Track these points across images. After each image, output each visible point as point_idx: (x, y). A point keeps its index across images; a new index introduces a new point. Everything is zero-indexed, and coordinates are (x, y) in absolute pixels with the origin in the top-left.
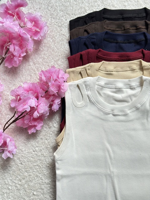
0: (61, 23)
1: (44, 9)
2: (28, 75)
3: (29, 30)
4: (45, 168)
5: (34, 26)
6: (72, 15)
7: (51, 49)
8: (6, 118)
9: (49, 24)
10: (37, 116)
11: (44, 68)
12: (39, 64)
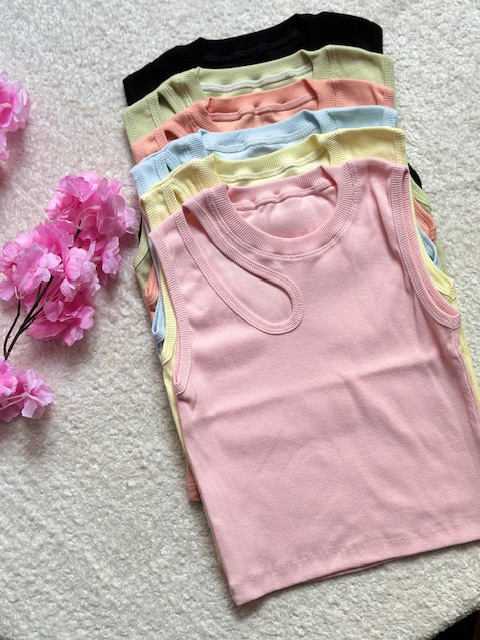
10: (72, 290)
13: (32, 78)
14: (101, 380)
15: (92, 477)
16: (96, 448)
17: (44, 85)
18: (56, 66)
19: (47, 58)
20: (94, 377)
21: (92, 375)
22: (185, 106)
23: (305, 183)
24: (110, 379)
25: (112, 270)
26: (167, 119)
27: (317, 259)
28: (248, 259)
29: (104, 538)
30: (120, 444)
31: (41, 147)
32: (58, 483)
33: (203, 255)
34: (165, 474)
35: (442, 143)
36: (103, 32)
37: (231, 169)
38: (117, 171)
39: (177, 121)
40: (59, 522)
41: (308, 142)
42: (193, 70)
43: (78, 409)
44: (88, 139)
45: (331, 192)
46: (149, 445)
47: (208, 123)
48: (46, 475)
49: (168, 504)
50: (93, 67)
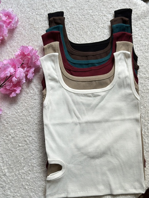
0: (28, 16)
2: (6, 56)
5: (8, 18)
6: (37, 10)
7: (23, 35)
12: (15, 47)
15: (8, 140)
16: (12, 131)
18: (30, 13)
20: (17, 109)
24: (22, 111)
25: (30, 77)
29: (7, 160)
31: (19, 36)
34: (31, 145)
35: (142, 63)
36: (46, 5)
49: (30, 154)
50: (41, 16)
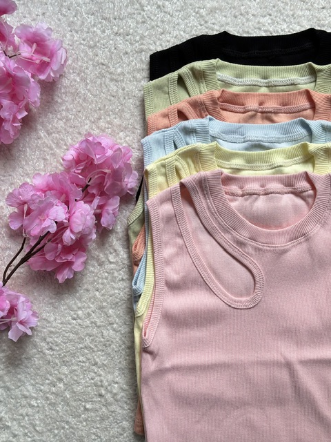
0: (93, 41)
1: (54, 13)
2: (38, 159)
3: (28, 63)
4: (103, 351)
5: (36, 52)
6: (115, 19)
7: (80, 97)
8: (4, 258)
9: (68, 44)
10: (72, 239)
11: (70, 141)
12: (59, 132)
13: (72, 35)
14: (80, 312)
15: (56, 394)
16: (65, 370)
17: (81, 44)
18: (95, 29)
19: (89, 21)
20: (75, 308)
21: (74, 306)
22: (200, 92)
23: (289, 182)
24: (88, 313)
25: (109, 225)
26: (181, 100)
27: (284, 252)
28: (226, 238)
30: (85, 371)
31: (69, 99)
32: (27, 394)
33: (189, 226)
34: (118, 404)
36: (142, 7)
37: (228, 156)
38: (129, 133)
39: (190, 103)
40: (22, 426)
41: (299, 147)
42: (213, 61)
43: (57, 333)
44: (110, 100)
45: (310, 196)
46: (110, 377)
47: (217, 112)
48: (19, 384)
49: (115, 430)
50: (127, 37)
